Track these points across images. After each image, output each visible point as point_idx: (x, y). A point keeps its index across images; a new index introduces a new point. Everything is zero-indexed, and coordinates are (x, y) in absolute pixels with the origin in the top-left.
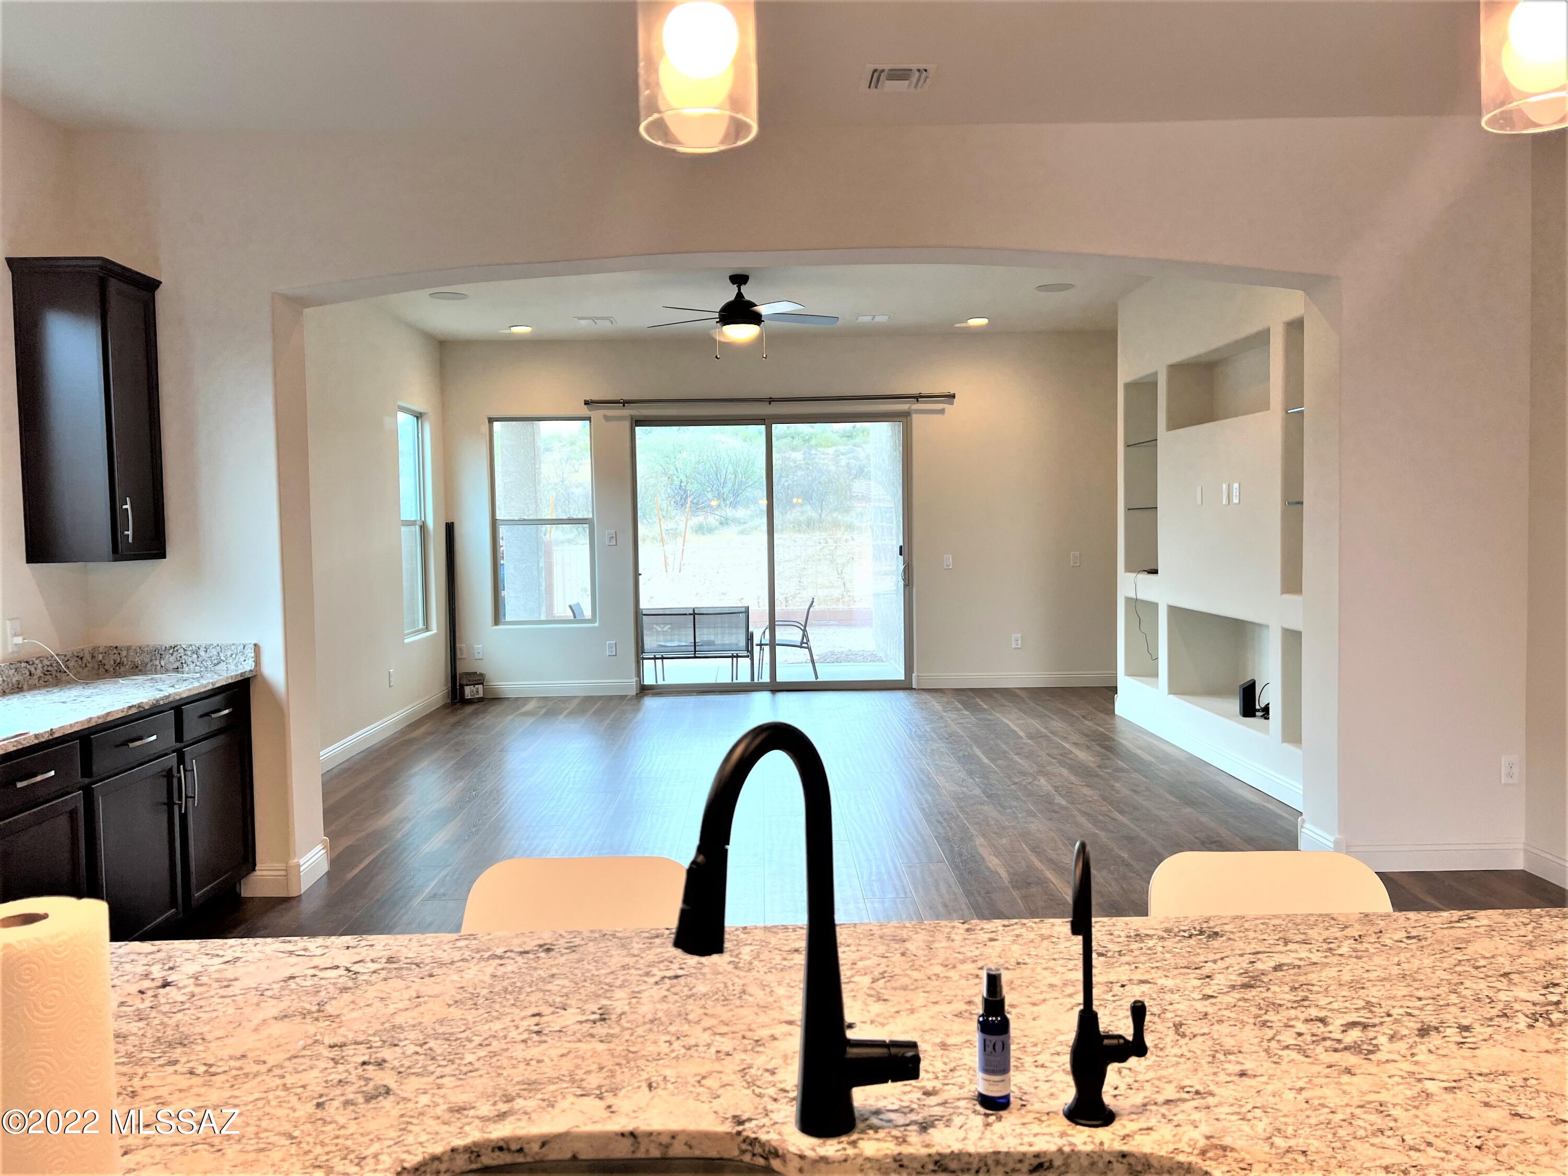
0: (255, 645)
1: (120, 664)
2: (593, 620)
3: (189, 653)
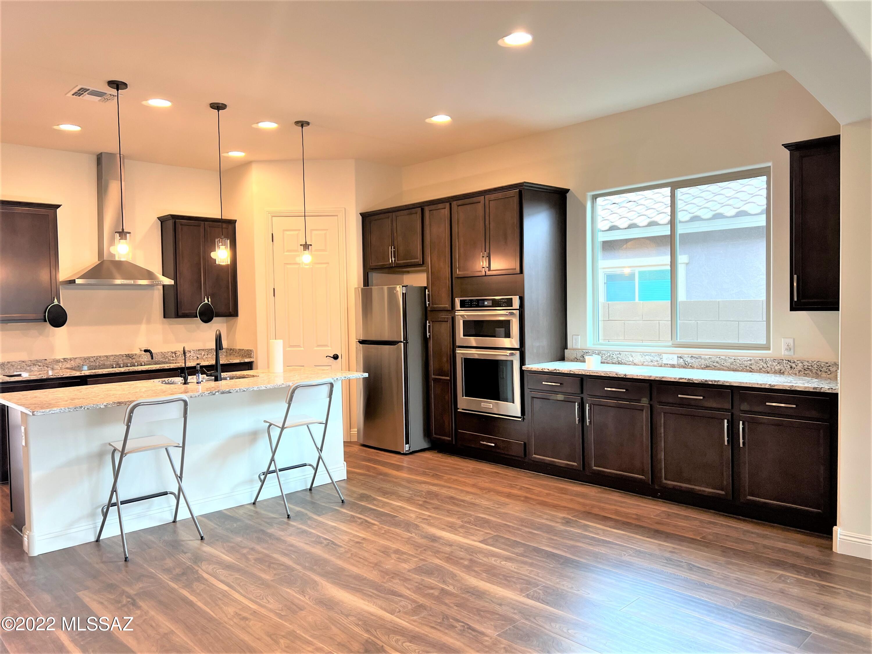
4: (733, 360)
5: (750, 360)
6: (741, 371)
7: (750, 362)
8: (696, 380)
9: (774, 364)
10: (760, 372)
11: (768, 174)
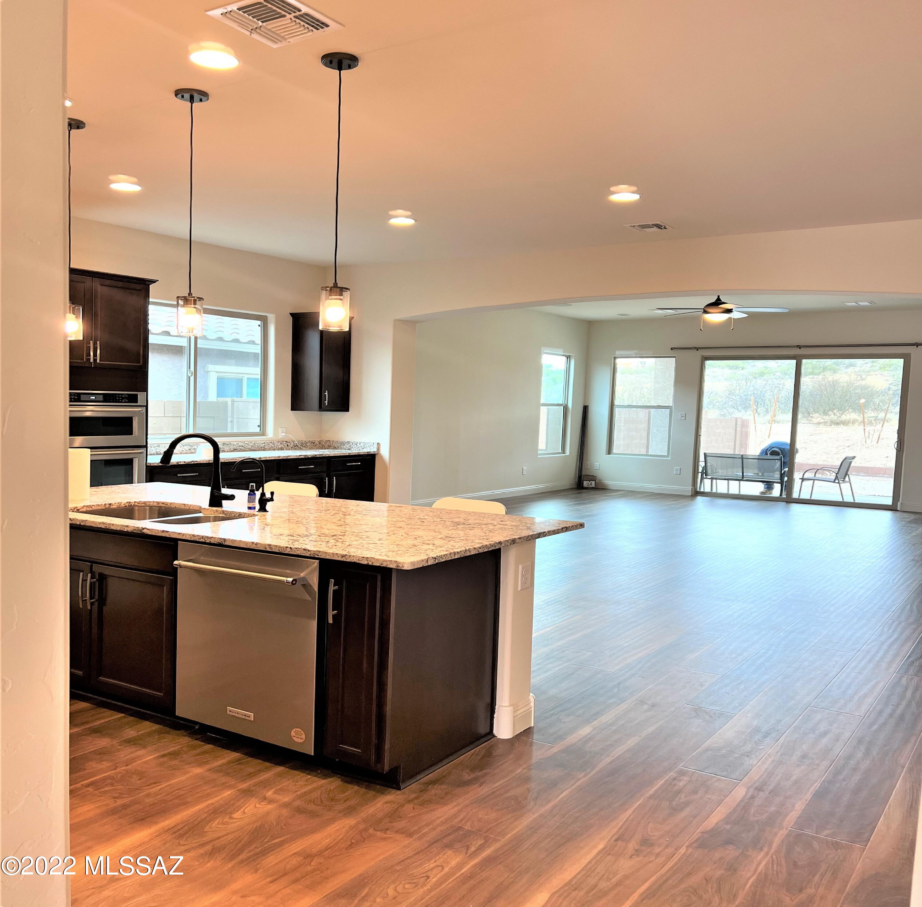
0: (378, 443)
1: (330, 446)
2: (667, 456)
3: (354, 444)
4: (253, 444)
5: (264, 443)
6: (258, 450)
7: (264, 444)
8: (310, 455)
9: (278, 444)
10: (270, 450)
11: (264, 320)
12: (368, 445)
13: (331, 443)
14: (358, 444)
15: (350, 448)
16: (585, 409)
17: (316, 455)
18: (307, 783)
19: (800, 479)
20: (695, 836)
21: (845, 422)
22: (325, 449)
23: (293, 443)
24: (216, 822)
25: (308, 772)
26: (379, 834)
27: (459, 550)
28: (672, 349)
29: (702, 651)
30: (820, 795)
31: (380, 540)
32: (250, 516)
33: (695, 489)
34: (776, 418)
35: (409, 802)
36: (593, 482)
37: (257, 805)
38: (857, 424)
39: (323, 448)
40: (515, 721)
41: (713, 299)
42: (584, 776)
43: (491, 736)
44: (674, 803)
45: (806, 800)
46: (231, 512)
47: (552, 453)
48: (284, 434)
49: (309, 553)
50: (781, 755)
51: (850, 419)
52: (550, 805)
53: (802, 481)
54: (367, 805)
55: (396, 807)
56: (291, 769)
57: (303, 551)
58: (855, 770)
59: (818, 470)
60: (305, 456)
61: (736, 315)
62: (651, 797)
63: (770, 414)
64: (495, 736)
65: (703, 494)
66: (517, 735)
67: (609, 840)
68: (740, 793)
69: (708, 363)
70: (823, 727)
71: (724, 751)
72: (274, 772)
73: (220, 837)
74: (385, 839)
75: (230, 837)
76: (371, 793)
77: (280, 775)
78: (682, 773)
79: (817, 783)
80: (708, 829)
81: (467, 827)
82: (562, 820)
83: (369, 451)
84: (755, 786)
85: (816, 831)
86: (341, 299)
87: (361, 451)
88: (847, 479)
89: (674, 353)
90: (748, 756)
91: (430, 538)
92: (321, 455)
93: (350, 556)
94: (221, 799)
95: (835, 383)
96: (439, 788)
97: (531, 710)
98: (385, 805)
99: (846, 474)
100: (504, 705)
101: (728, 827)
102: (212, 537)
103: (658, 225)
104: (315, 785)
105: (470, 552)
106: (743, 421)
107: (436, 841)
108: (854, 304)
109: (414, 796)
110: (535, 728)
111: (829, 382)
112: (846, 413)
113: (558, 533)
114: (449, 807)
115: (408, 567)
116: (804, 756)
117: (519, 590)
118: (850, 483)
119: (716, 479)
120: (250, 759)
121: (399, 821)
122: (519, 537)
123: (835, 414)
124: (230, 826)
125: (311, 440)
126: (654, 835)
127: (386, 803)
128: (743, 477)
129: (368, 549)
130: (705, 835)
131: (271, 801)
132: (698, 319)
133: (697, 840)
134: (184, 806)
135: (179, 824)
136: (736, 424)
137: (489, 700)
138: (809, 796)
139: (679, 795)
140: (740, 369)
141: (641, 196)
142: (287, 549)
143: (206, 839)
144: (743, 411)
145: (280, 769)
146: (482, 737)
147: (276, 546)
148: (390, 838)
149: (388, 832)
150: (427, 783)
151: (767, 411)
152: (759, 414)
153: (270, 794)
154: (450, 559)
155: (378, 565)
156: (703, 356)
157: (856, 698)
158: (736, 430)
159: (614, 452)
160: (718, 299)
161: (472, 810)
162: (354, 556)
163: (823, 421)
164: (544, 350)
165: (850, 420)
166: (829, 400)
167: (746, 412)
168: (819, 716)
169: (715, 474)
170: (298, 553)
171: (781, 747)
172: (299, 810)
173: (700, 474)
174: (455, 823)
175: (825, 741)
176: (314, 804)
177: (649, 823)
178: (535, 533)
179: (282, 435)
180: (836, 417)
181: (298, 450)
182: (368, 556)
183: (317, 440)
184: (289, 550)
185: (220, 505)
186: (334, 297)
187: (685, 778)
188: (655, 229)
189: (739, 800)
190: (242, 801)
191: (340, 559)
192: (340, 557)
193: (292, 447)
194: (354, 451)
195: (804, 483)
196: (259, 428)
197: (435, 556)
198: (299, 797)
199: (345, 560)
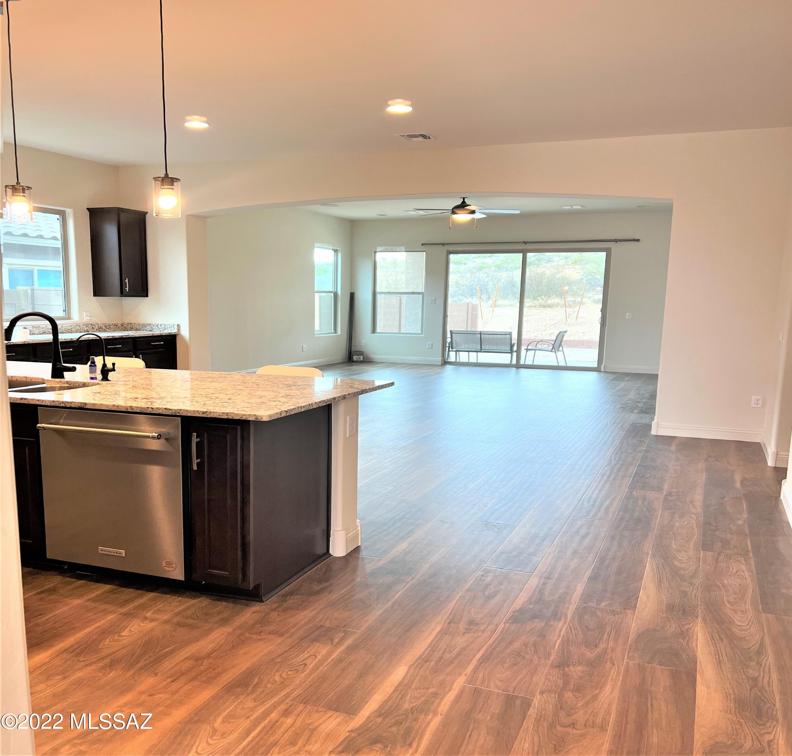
0: (178, 325)
1: (132, 328)
2: (422, 334)
3: (155, 326)
6: (66, 333)
7: (71, 327)
8: (117, 336)
9: (84, 327)
10: (77, 332)
11: (62, 214)
12: (168, 327)
13: (133, 325)
14: (159, 326)
15: (151, 329)
16: (352, 296)
17: (122, 336)
18: (180, 603)
19: (525, 349)
20: (509, 615)
21: (550, 305)
22: (128, 330)
23: (97, 326)
24: (108, 640)
25: (177, 595)
26: (254, 636)
27: (304, 404)
28: (422, 245)
29: (479, 481)
30: (593, 578)
31: (229, 399)
32: (95, 384)
33: (444, 359)
34: (496, 303)
35: (274, 610)
36: (362, 357)
37: (141, 624)
38: (560, 307)
39: (126, 330)
40: (347, 542)
41: (459, 202)
42: (412, 579)
43: (328, 556)
44: (487, 593)
45: (584, 583)
46: (74, 382)
47: (326, 333)
48: (88, 318)
49: (171, 411)
50: (558, 553)
51: (554, 302)
52: (390, 603)
53: (527, 351)
54: (238, 615)
55: (263, 615)
56: (163, 594)
57: (164, 410)
58: (613, 559)
59: (539, 342)
60: (113, 337)
61: (478, 216)
62: (468, 590)
63: (492, 300)
64: (331, 555)
65: (451, 363)
66: (349, 553)
67: (444, 624)
68: (534, 582)
69: (452, 256)
70: (583, 531)
71: (514, 553)
72: (148, 597)
73: (115, 652)
74: (260, 640)
75: (124, 651)
76: (239, 606)
77: (154, 599)
78: (487, 571)
79: (589, 571)
80: (517, 610)
81: (328, 624)
82: (403, 613)
83: (170, 332)
84: (544, 576)
85: (597, 603)
86: (173, 189)
87: (162, 332)
88: (561, 349)
89: (424, 248)
90: (534, 555)
91: (274, 397)
92: (127, 336)
93: (210, 412)
94: (106, 622)
95: (542, 274)
96: (295, 598)
97: (359, 533)
98: (254, 615)
99: (560, 345)
100: (337, 530)
101: (531, 606)
102: (72, 402)
103: (423, 135)
104: (187, 605)
105: (312, 406)
106: (473, 305)
107: (305, 637)
108: (570, 207)
109: (275, 605)
110: (362, 546)
111: (537, 274)
112: (551, 298)
113: (376, 390)
114: (308, 611)
115: (266, 419)
116: (575, 552)
117: (347, 437)
118: (563, 352)
119: (459, 351)
120: (122, 589)
121: (268, 626)
122: (348, 393)
123: (542, 299)
124: (121, 643)
125: (114, 323)
126: (477, 617)
127: (254, 613)
128: (481, 349)
129: (224, 407)
130: (516, 614)
131: (152, 620)
132: (448, 218)
133: (510, 618)
134: (73, 631)
135: (73, 645)
136: (468, 308)
137: (325, 527)
138: (585, 579)
139: (489, 587)
140: (463, 264)
141: (414, 108)
142: (149, 409)
143: (103, 654)
144: (470, 298)
145: (152, 595)
146: (321, 556)
147: (138, 407)
148: (265, 639)
149: (262, 634)
150: (284, 595)
151: (489, 298)
152: (483, 300)
153: (149, 615)
154: (298, 412)
155: (238, 418)
156: (448, 251)
157: (603, 508)
158: (468, 313)
159: (378, 331)
160: (464, 202)
161: (327, 612)
162: (214, 412)
163: (533, 305)
164: (316, 245)
165: (554, 304)
166: (538, 288)
167: (472, 298)
168: (579, 523)
169: (460, 348)
170: (160, 412)
171: (557, 547)
172: (179, 624)
173: (447, 348)
174: (316, 623)
175: (587, 541)
176: (192, 619)
177: (471, 609)
178: (359, 390)
179: (86, 319)
180: (544, 301)
181: (103, 332)
182: (228, 412)
183: (120, 323)
184: (150, 410)
185: (62, 377)
186: (166, 187)
187: (491, 574)
188: (421, 139)
189: (534, 587)
190: (126, 622)
191: (201, 415)
192: (201, 413)
193: (97, 329)
194: (156, 333)
195: (528, 352)
196: (65, 312)
197: (286, 409)
198: (177, 615)
199: (206, 416)
